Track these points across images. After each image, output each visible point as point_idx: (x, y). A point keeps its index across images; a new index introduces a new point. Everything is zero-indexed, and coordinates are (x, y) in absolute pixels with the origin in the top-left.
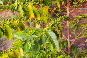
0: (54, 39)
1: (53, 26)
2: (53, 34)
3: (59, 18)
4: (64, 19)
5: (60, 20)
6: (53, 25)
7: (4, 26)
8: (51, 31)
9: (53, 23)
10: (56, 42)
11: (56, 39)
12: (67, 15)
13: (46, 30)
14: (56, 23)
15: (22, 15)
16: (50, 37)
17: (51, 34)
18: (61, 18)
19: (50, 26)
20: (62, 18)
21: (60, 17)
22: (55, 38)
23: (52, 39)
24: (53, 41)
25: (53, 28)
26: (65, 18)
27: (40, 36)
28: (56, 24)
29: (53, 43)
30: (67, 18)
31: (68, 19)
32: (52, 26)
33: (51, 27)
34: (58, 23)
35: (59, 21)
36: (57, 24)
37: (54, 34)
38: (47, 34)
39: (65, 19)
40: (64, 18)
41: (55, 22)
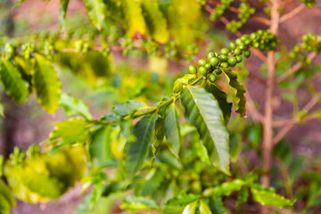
0: (213, 122)
1: (211, 72)
2: (207, 103)
3: (238, 41)
4: (256, 45)
5: (241, 50)
6: (212, 67)
7: (33, 61)
8: (202, 90)
9: (213, 61)
10: (219, 136)
11: (220, 123)
12: (269, 31)
13: (184, 87)
14: (226, 61)
15: (97, 21)
16: (198, 114)
17: (202, 102)
18: (247, 42)
19: (202, 70)
20: (251, 44)
21: (243, 38)
22: (216, 118)
23: (202, 120)
24: (206, 129)
25: (212, 77)
26: (262, 42)
27: (160, 108)
28: (224, 65)
29: (205, 138)
30: (270, 41)
31: (274, 44)
32: (207, 70)
33: (205, 75)
34: (232, 60)
35: (236, 51)
36: (229, 65)
37: (214, 103)
38: (188, 103)
39: (262, 47)
40: (259, 41)
41: (223, 57)
